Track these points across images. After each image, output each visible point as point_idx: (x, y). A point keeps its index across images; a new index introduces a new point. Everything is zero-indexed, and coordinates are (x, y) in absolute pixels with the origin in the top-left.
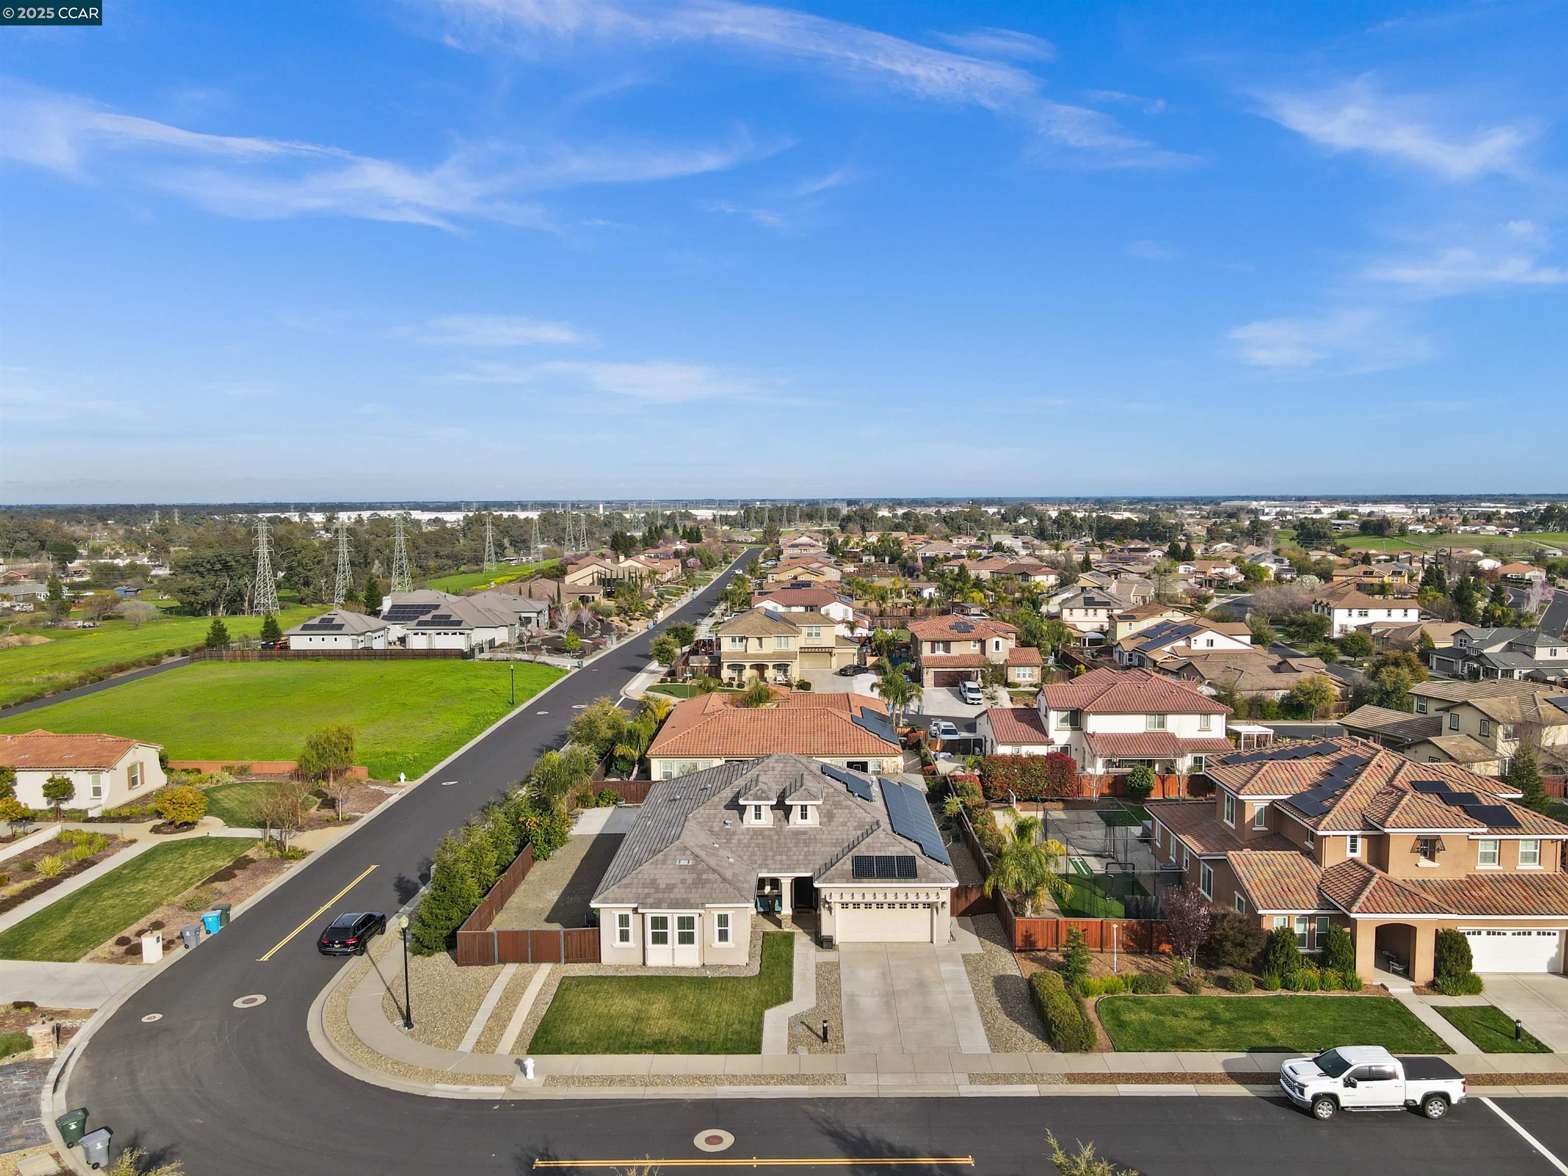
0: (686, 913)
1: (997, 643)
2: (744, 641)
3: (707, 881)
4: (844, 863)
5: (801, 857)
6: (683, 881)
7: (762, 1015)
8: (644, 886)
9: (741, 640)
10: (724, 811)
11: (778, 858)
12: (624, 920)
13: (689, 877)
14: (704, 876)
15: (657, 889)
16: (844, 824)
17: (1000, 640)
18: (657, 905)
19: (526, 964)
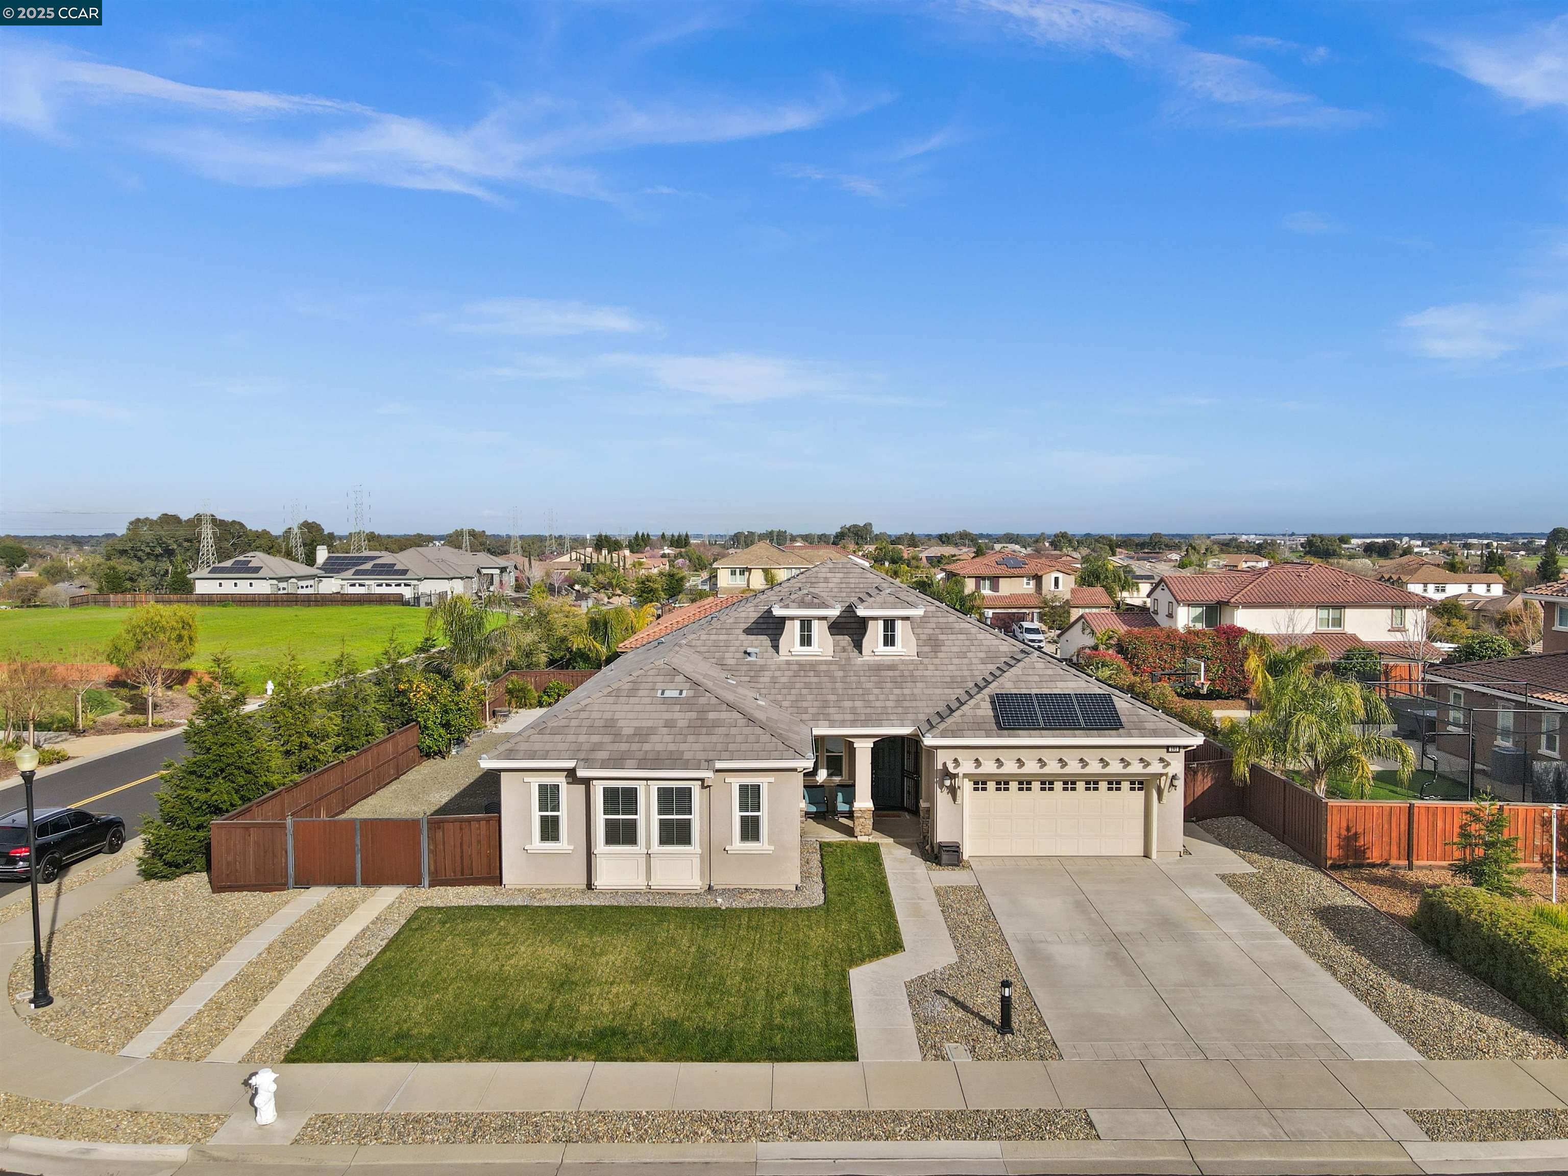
0: (675, 778)
1: (1057, 579)
2: (747, 574)
3: (716, 724)
4: (977, 706)
5: (890, 704)
6: (669, 724)
7: (844, 978)
8: (592, 729)
9: (742, 573)
10: (744, 637)
11: (848, 704)
12: (549, 796)
13: (682, 719)
14: (712, 715)
15: (617, 736)
16: (962, 655)
17: (1060, 575)
18: (617, 762)
19: (351, 889)
